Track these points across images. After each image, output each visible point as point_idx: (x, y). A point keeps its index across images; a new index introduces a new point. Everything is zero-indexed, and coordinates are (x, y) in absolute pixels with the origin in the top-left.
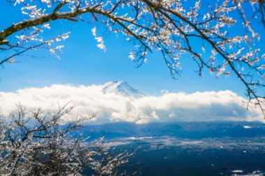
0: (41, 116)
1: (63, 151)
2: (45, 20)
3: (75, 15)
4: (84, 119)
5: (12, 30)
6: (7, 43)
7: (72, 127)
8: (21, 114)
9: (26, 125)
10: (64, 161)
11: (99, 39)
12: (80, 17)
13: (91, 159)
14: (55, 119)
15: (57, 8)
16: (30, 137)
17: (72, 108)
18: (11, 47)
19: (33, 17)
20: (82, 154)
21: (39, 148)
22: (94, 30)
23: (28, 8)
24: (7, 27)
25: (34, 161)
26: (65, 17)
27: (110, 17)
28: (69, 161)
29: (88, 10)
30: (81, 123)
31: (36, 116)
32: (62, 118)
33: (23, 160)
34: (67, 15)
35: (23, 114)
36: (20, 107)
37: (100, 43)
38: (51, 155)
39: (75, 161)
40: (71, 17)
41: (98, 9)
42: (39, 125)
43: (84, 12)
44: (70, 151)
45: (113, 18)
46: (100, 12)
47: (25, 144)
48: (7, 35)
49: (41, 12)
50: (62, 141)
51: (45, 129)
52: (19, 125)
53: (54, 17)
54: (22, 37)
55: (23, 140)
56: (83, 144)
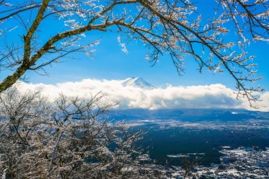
0: (78, 103)
1: (94, 129)
2: (82, 30)
3: (105, 27)
4: (111, 105)
5: (58, 38)
6: (54, 48)
7: (101, 112)
8: (63, 101)
9: (67, 109)
10: (95, 137)
11: (123, 45)
12: (108, 28)
13: (114, 136)
14: (88, 105)
15: (91, 21)
16: (70, 119)
17: (101, 97)
18: (57, 51)
19: (73, 29)
20: (108, 132)
21: (77, 127)
22: (119, 38)
23: (69, 21)
24: (54, 35)
25: (72, 136)
26: (97, 28)
27: (130, 27)
28: (99, 137)
29: (115, 23)
30: (108, 109)
31: (74, 103)
32: (93, 105)
33: (64, 136)
34: (99, 26)
35: (65, 101)
36: (63, 96)
37: (123, 48)
38: (85, 132)
39: (103, 137)
40: (102, 28)
41: (122, 22)
42: (77, 109)
43: (111, 24)
44: (99, 130)
45: (133, 28)
46: (123, 24)
47: (66, 123)
48: (54, 42)
49: (79, 24)
50: (94, 122)
51: (81, 113)
52: (61, 109)
53: (89, 28)
54: (65, 43)
55: (65, 120)
56: (109, 125)
